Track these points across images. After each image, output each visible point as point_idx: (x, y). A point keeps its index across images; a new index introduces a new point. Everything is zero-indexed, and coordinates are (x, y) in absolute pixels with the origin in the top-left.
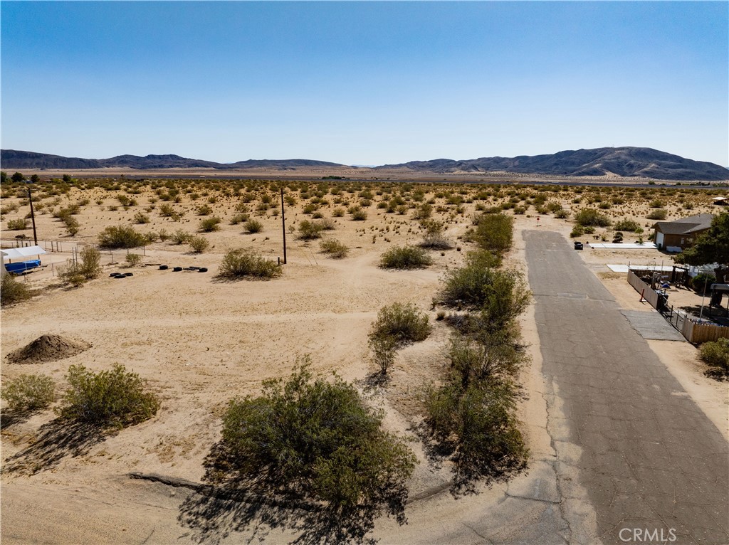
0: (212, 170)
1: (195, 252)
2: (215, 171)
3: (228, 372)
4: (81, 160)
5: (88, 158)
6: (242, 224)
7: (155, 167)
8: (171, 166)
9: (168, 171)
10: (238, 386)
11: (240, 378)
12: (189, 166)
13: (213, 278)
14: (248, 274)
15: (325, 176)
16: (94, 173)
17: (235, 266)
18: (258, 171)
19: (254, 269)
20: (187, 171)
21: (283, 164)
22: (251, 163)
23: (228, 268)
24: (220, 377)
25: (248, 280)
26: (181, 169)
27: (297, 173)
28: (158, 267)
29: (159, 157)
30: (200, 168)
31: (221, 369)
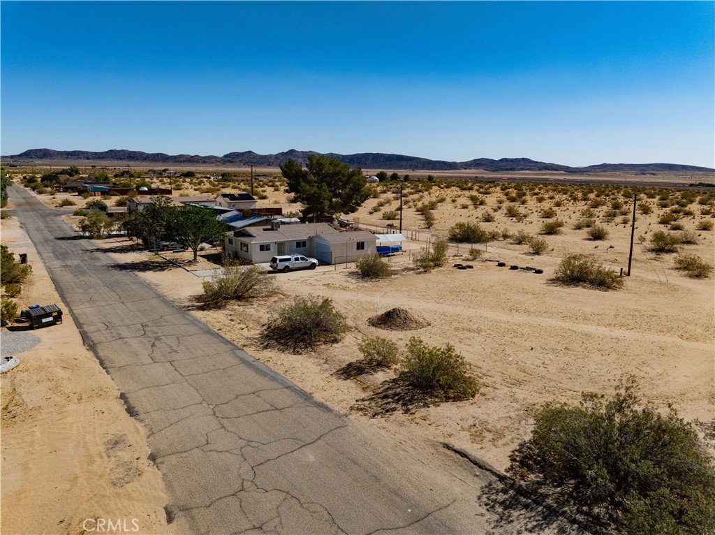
0: (562, 174)
1: (534, 253)
2: (565, 174)
3: (548, 376)
4: (444, 163)
5: (450, 161)
6: (586, 230)
7: (507, 170)
8: (522, 169)
9: (519, 174)
10: (556, 392)
11: (560, 385)
12: (540, 170)
13: (547, 280)
14: (585, 281)
15: (694, 182)
16: (453, 175)
17: (572, 272)
18: (611, 176)
19: (592, 277)
20: (536, 174)
21: (642, 168)
22: (605, 167)
23: (564, 272)
24: (539, 378)
25: (584, 287)
26: (531, 172)
27: (658, 178)
28: (497, 263)
29: (512, 160)
30: (550, 172)
31: (542, 371)
